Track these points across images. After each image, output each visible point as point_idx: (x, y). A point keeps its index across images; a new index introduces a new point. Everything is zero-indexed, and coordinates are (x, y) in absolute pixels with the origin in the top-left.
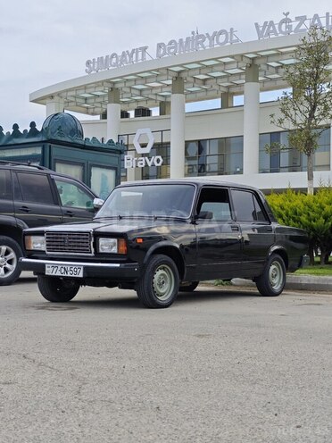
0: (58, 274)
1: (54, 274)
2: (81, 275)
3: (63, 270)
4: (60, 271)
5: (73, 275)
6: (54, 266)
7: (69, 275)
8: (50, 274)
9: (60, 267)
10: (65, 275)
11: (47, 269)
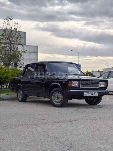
0: (89, 95)
1: (87, 95)
2: (98, 95)
3: (91, 94)
4: (90, 94)
5: (95, 95)
6: (87, 92)
7: (93, 95)
8: (86, 95)
9: (90, 93)
10: (92, 95)
11: (84, 94)
